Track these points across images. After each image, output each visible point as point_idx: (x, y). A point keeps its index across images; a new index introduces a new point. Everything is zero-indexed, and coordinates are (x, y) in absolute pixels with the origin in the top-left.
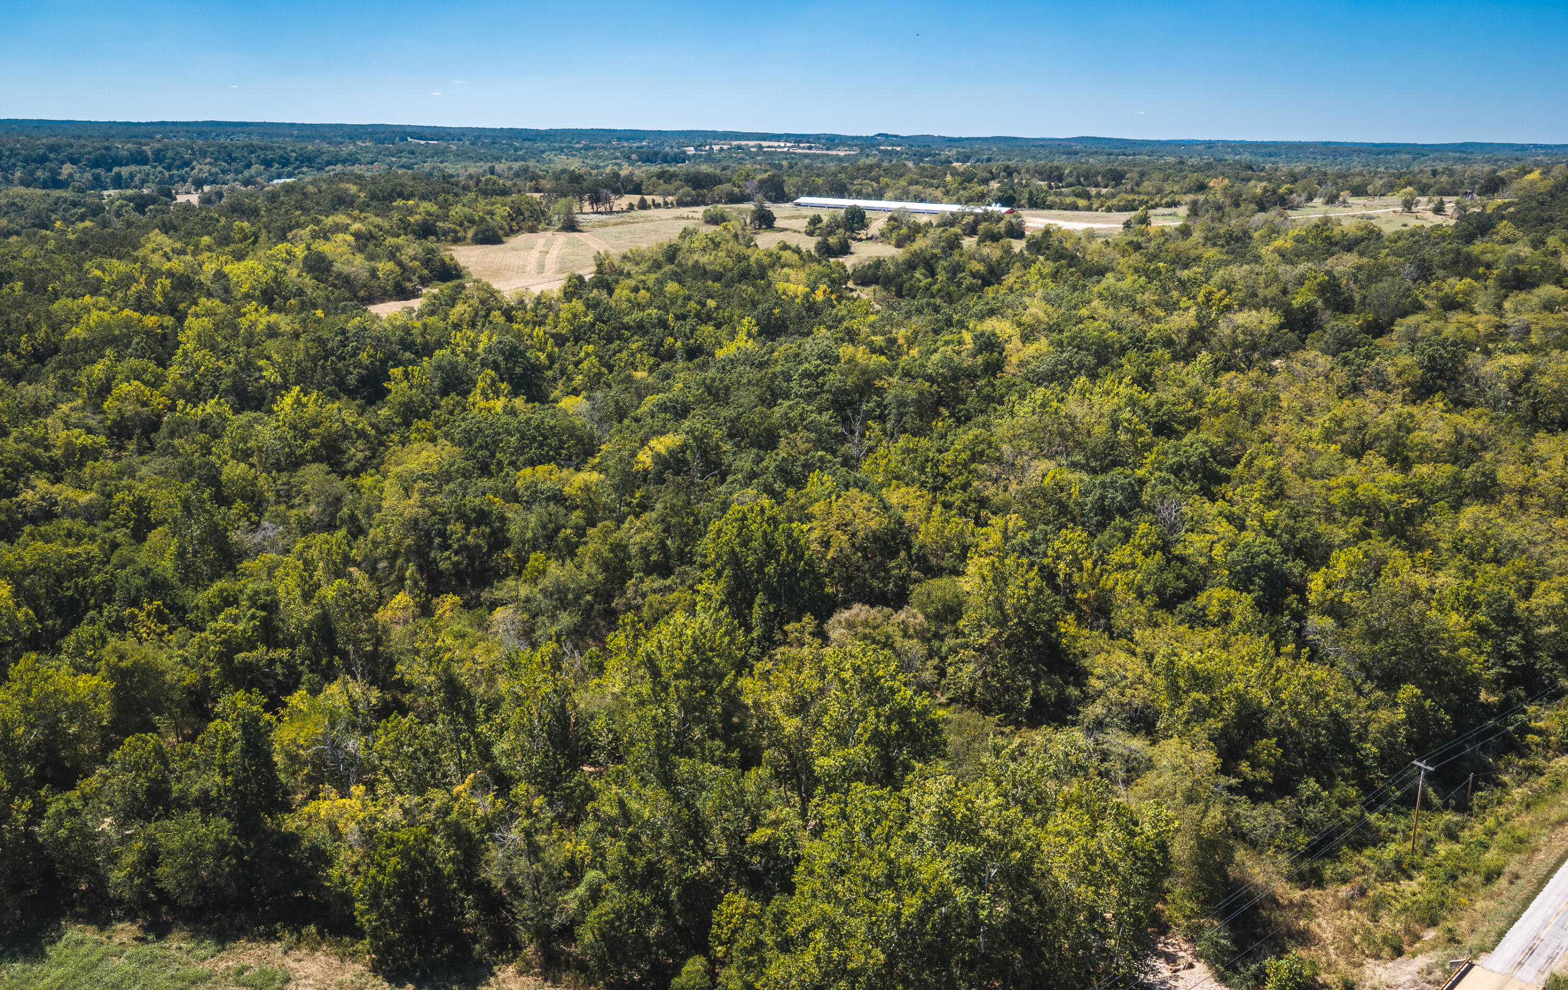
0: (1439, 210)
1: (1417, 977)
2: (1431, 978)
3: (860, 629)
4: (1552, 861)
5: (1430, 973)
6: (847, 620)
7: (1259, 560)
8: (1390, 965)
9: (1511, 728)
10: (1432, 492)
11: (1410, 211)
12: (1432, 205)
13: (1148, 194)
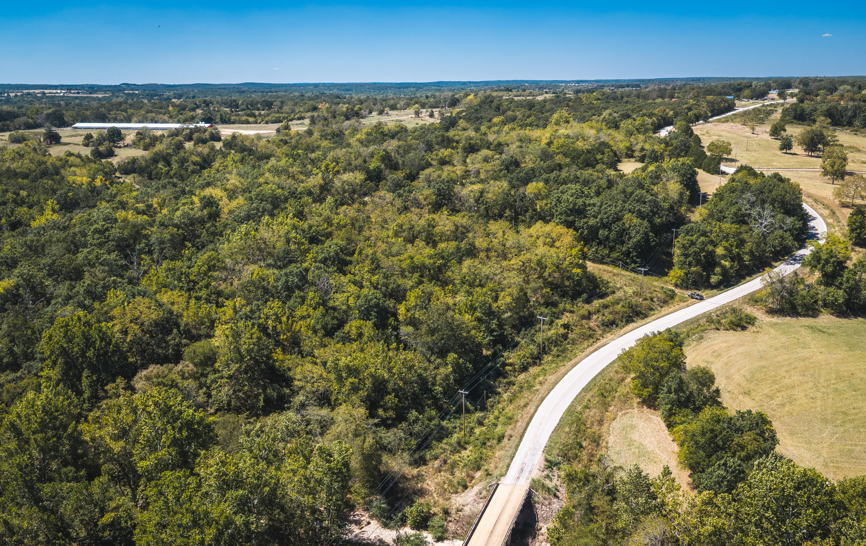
0: (431, 115)
1: (475, 497)
2: (482, 496)
3: (155, 380)
4: (525, 424)
5: (481, 494)
7: (372, 303)
8: (462, 495)
9: (498, 365)
10: (448, 256)
11: (418, 117)
12: (428, 113)
13: (287, 113)
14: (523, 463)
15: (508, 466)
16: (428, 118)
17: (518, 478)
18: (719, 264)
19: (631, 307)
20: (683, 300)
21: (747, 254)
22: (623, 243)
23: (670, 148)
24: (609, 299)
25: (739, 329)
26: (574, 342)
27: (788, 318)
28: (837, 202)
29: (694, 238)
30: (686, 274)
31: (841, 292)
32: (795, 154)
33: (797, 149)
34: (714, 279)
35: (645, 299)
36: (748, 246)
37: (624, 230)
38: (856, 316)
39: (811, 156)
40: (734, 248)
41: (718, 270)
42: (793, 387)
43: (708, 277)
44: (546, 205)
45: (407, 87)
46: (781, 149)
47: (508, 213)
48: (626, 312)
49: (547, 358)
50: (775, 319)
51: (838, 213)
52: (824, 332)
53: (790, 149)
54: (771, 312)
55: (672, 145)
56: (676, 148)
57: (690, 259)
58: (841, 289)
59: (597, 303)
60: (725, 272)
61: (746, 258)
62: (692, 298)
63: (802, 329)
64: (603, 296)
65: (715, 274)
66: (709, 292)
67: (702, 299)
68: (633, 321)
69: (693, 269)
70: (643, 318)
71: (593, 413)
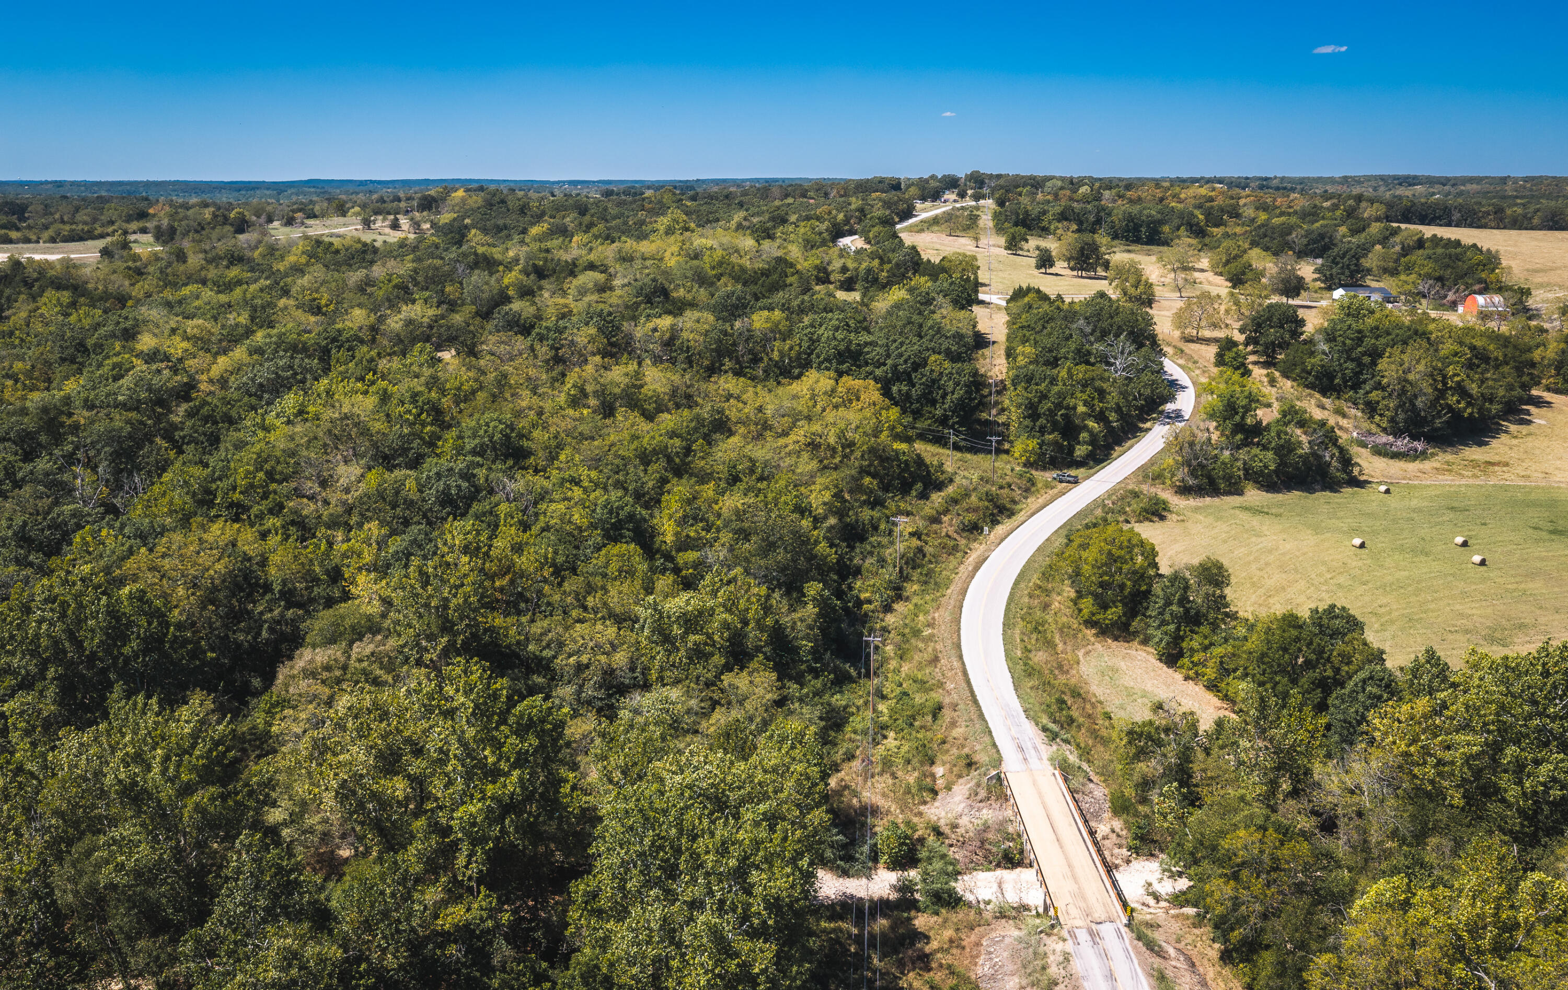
0: (395, 226)
1: (969, 802)
2: (979, 798)
3: (325, 675)
4: (964, 685)
5: (977, 794)
6: (304, 670)
7: (622, 514)
8: (936, 804)
9: (850, 604)
10: (689, 434)
11: (369, 228)
12: (387, 223)
13: (85, 223)
14: (1014, 739)
15: (994, 745)
16: (387, 230)
17: (1025, 759)
18: (1085, 427)
19: (990, 498)
20: (1048, 486)
21: (1111, 409)
22: (933, 403)
23: (887, 267)
24: (950, 490)
25: (1156, 519)
26: (936, 558)
27: (1208, 499)
28: (1177, 334)
29: (1043, 387)
30: (1041, 445)
31: (1270, 455)
32: (1057, 275)
33: (1060, 266)
34: (1081, 451)
35: (1001, 487)
36: (1114, 397)
37: (934, 381)
38: (1289, 488)
39: (1082, 277)
40: (1096, 402)
41: (1084, 436)
42: (1283, 589)
43: (1071, 451)
44: (791, 348)
45: (253, 189)
46: (1038, 267)
47: (728, 364)
48: (987, 508)
49: (912, 588)
50: (1192, 502)
51: (1187, 351)
52: (1267, 513)
53: (1051, 266)
54: (1184, 490)
55: (889, 262)
56: (897, 265)
57: (1042, 421)
58: (1268, 449)
59: (937, 498)
60: (1093, 441)
61: (1113, 416)
62: (1061, 481)
63: (1237, 512)
64: (940, 486)
65: (1079, 443)
66: (1080, 472)
67: (1076, 481)
68: (998, 523)
69: (1049, 437)
70: (1009, 517)
71: (1040, 657)
